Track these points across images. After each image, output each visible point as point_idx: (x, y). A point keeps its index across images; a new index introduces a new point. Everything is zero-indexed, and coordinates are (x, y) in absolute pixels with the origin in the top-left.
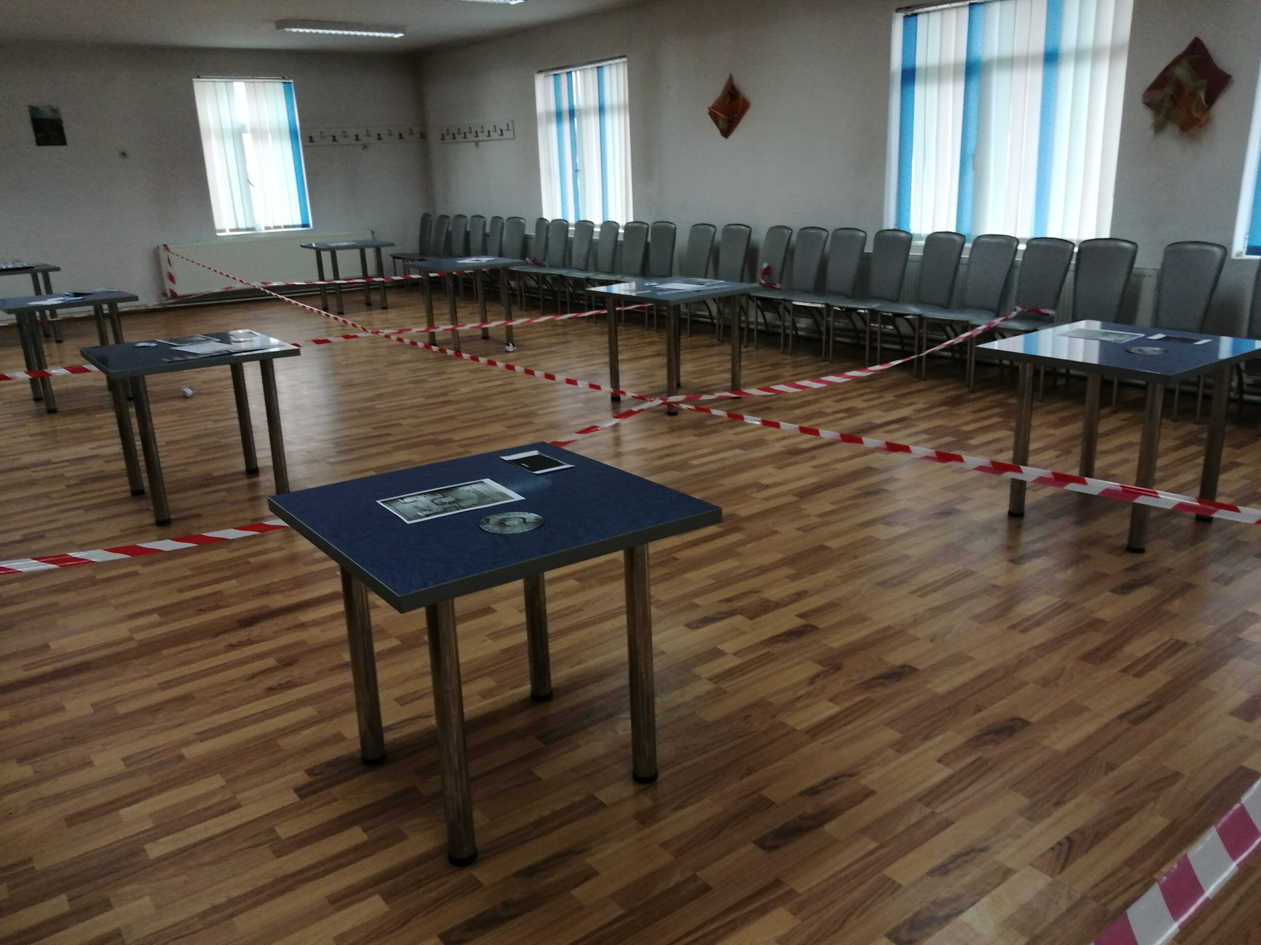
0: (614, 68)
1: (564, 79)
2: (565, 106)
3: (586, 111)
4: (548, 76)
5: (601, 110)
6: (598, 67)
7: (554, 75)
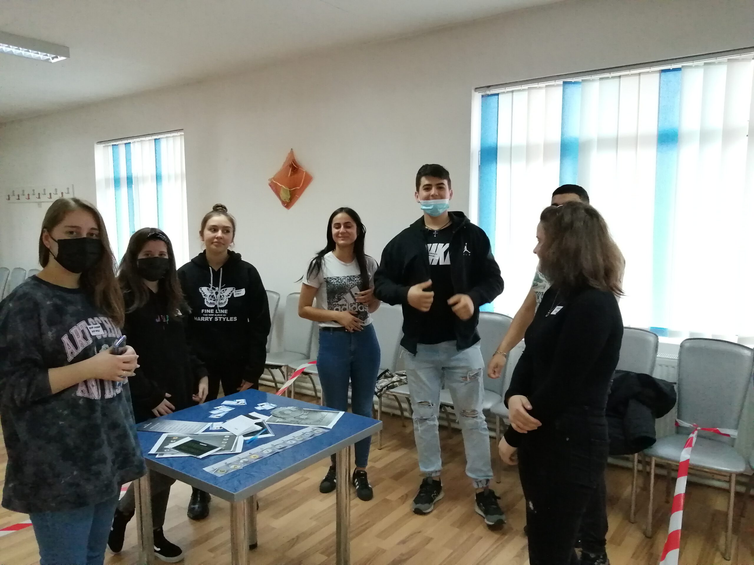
0: (171, 140)
1: (122, 149)
2: (123, 174)
3: (144, 179)
4: (108, 146)
5: (158, 178)
6: (155, 139)
7: (113, 145)
